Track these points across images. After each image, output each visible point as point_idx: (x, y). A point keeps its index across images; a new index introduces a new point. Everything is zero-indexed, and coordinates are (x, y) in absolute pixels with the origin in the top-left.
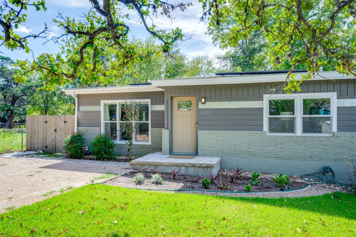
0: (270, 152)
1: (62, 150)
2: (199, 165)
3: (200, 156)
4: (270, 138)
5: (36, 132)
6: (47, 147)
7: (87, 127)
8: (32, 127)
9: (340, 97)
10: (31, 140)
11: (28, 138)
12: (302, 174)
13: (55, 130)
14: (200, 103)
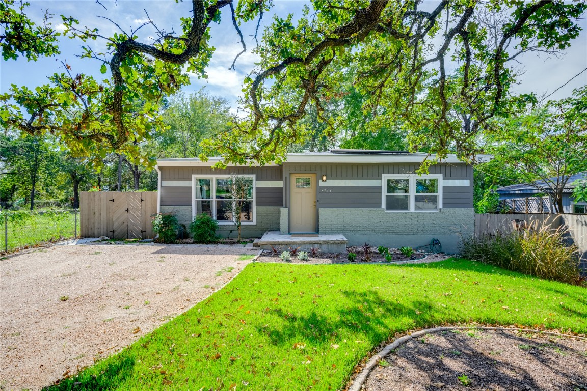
0: (388, 227)
1: (137, 235)
2: (333, 242)
3: (321, 234)
4: (388, 215)
5: (96, 213)
6: (113, 232)
7: (173, 206)
8: (89, 207)
9: (445, 178)
10: (88, 224)
11: (84, 221)
12: (415, 247)
13: (127, 211)
14: (321, 181)
